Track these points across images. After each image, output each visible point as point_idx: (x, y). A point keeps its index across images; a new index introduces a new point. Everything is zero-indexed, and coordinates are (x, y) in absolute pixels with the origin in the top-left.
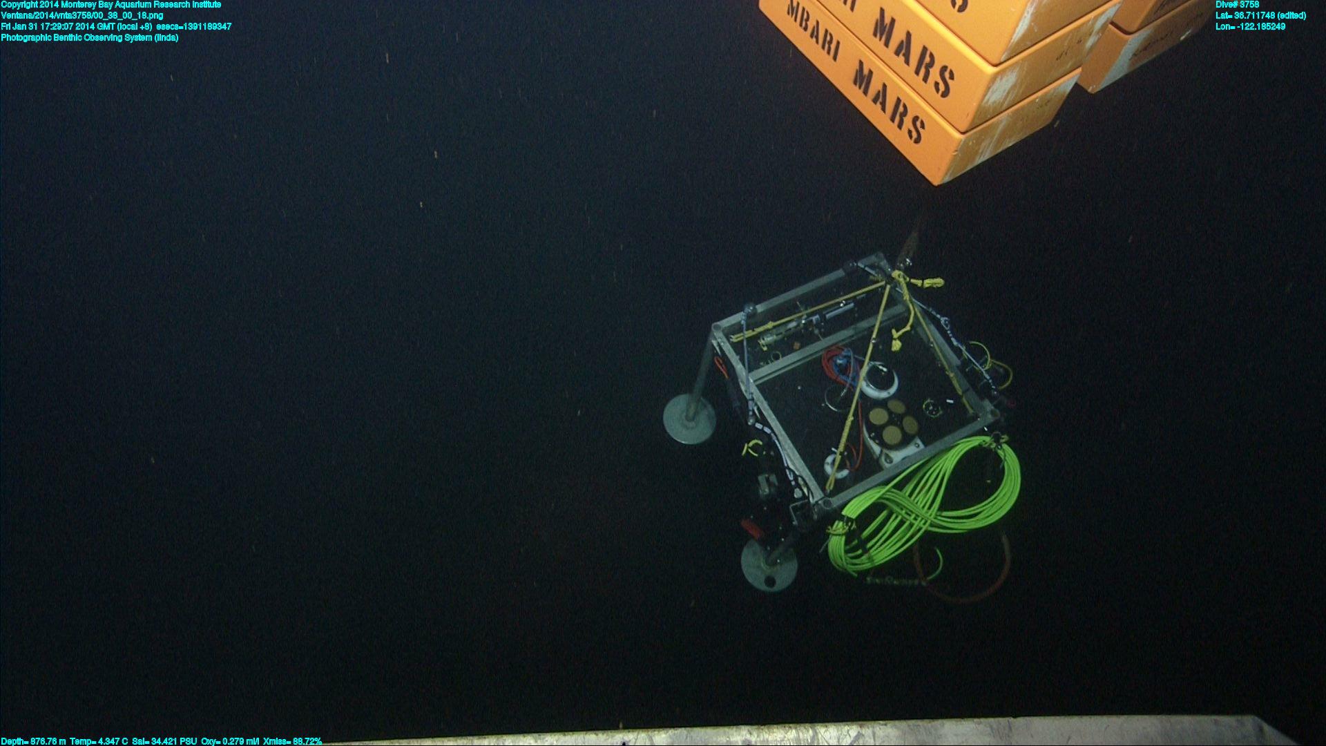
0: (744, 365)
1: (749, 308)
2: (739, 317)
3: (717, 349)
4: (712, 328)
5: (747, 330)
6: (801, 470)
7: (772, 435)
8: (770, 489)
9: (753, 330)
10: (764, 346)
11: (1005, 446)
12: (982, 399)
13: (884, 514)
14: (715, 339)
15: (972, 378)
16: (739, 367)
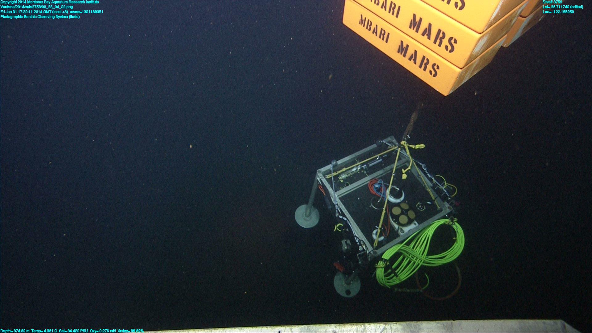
0: (332, 189)
1: (334, 162)
2: (329, 167)
3: (320, 181)
4: (317, 172)
5: (333, 172)
6: (362, 237)
7: (347, 221)
8: (347, 247)
9: (336, 172)
10: (341, 180)
11: (456, 223)
12: (444, 202)
13: (401, 257)
14: (319, 177)
15: (439, 192)
16: (330, 190)
